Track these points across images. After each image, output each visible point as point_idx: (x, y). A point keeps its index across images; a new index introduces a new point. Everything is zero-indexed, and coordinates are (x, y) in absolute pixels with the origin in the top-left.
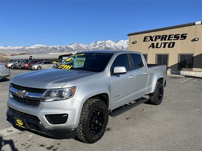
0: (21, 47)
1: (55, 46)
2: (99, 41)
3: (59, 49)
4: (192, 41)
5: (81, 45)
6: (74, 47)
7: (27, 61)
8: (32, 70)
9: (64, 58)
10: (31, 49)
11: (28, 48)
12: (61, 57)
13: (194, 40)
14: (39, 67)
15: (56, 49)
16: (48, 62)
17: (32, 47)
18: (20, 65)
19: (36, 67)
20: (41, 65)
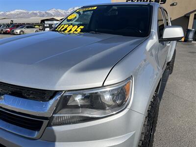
0: (2, 12)
1: (35, 12)
2: (76, 7)
3: (38, 14)
4: (171, 5)
5: (59, 10)
6: (53, 13)
7: (8, 25)
8: (15, 34)
9: (46, 22)
10: (11, 14)
11: (8, 13)
12: (43, 21)
13: (173, 5)
14: (21, 31)
15: (36, 14)
16: (30, 26)
17: (12, 12)
18: (2, 30)
19: (18, 31)
20: (23, 29)
